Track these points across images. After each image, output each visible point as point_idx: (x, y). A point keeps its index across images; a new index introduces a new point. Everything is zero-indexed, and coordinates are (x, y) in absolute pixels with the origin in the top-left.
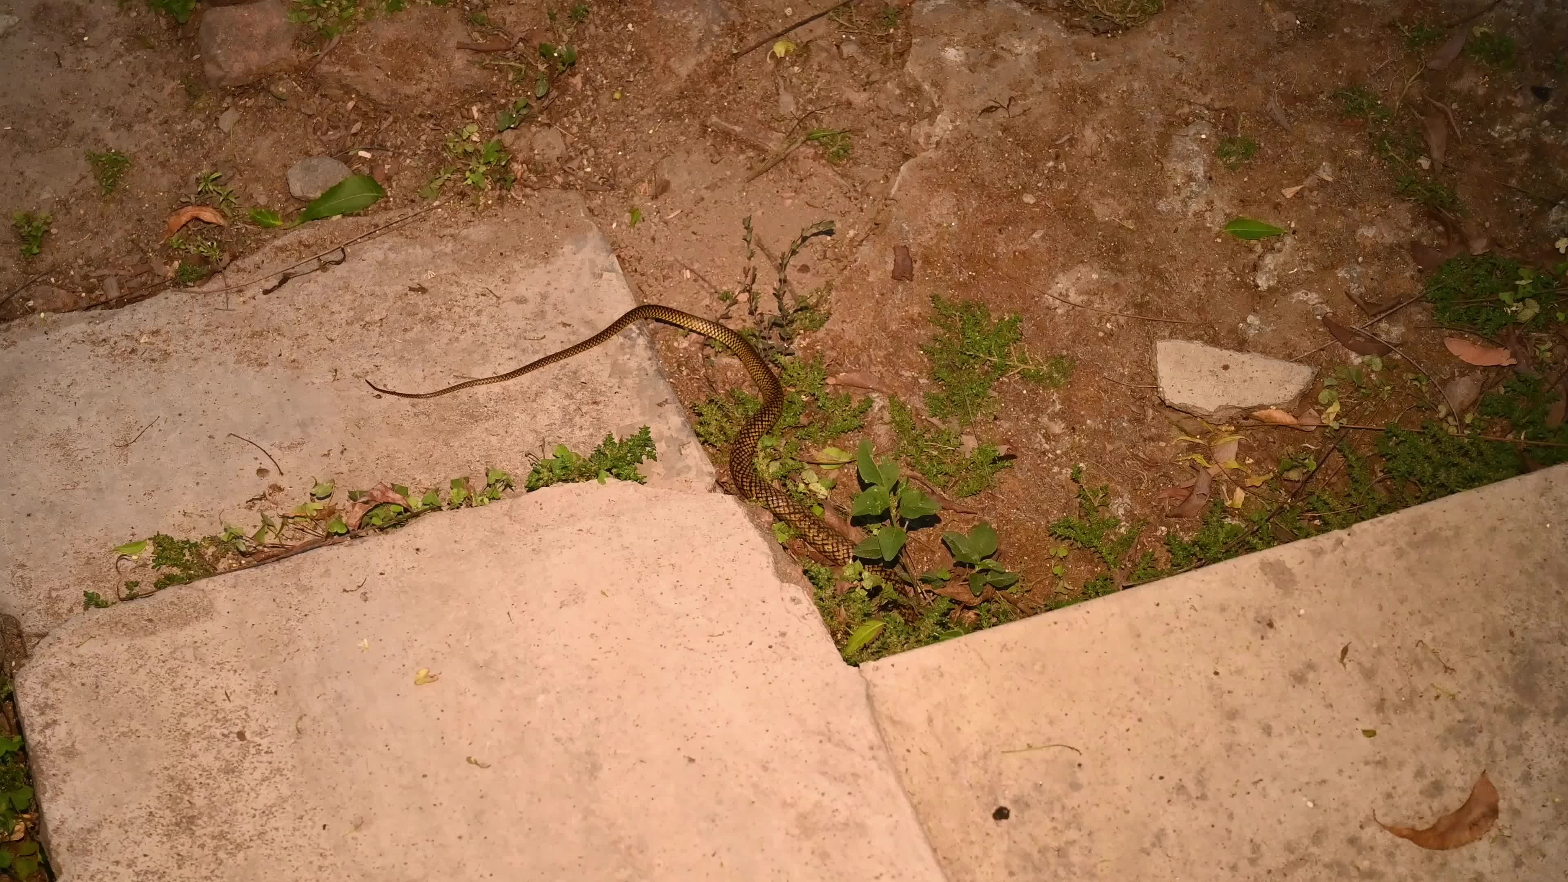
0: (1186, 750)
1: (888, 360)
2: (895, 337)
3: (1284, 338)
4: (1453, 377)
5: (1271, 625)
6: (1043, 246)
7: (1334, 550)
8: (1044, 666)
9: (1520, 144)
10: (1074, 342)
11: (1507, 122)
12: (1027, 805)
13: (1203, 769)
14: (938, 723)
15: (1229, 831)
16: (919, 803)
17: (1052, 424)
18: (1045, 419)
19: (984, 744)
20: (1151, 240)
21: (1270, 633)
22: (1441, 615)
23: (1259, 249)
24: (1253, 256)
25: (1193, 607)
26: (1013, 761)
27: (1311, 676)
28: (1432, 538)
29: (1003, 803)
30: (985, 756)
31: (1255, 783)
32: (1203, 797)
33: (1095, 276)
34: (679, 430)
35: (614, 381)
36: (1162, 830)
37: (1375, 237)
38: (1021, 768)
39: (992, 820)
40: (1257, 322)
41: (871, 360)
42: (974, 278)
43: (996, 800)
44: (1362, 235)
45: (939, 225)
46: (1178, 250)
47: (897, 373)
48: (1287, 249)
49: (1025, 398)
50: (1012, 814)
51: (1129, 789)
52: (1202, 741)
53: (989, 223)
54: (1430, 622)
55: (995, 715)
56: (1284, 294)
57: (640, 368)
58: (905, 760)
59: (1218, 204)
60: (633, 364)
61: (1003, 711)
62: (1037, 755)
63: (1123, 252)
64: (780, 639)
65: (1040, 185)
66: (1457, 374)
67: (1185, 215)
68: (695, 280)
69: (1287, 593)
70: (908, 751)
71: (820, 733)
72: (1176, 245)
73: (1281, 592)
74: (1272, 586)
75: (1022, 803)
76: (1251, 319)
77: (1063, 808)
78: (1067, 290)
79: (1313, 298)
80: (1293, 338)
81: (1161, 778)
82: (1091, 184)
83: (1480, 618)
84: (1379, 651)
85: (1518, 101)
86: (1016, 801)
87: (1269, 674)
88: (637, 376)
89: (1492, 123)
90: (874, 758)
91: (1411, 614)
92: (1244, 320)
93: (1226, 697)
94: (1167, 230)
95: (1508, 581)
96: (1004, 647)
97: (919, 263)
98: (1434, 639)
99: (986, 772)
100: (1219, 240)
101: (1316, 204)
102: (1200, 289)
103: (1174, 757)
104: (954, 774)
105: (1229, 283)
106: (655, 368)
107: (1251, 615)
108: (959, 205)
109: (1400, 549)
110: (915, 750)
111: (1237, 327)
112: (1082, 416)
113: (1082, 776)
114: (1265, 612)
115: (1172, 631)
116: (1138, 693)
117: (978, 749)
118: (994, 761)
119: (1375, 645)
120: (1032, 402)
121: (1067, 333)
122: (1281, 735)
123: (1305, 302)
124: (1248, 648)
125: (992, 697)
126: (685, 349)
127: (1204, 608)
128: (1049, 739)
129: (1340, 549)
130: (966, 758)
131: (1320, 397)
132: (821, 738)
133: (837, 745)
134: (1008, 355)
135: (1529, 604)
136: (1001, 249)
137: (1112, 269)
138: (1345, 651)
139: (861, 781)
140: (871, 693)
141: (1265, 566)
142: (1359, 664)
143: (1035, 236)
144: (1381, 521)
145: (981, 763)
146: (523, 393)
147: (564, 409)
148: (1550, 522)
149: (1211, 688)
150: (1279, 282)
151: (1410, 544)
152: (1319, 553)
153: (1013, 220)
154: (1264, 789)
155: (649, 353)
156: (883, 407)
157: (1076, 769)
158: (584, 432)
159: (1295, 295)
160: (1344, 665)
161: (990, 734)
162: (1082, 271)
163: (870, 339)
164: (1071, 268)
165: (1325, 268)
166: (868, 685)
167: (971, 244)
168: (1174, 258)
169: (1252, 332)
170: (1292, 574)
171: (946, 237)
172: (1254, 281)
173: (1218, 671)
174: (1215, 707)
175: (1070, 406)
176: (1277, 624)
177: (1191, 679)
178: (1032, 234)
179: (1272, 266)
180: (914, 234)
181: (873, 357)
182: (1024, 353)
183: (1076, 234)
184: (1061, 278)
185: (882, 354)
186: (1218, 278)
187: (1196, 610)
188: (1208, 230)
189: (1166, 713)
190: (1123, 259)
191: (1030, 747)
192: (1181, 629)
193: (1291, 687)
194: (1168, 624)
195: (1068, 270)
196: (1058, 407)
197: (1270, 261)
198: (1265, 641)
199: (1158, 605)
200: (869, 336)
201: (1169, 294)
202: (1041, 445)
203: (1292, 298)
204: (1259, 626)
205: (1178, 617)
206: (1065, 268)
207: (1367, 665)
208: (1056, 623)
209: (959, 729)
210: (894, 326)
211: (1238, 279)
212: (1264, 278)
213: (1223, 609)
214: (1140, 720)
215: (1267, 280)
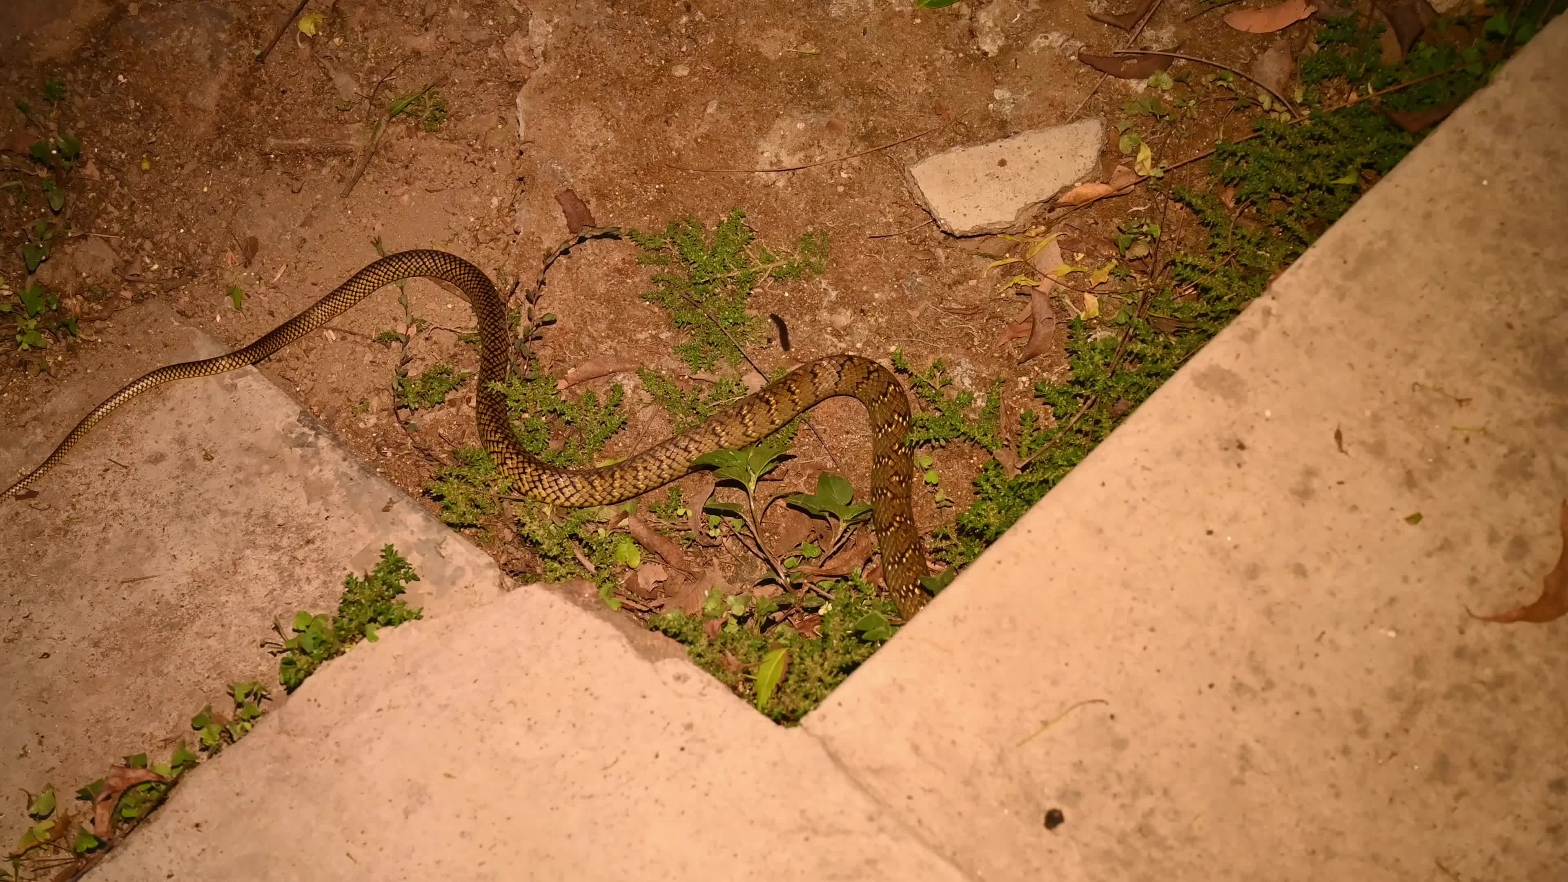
0: (1222, 639)
1: (615, 330)
2: (609, 300)
3: (1047, 99)
4: (1254, 57)
5: (1241, 447)
6: (725, 117)
7: (1265, 325)
8: (1012, 620)
10: (814, 212)
12: (1078, 794)
13: (1252, 653)
14: (927, 748)
15: (1318, 710)
16: (955, 854)
17: (835, 317)
18: (824, 315)
19: (991, 746)
20: (843, 55)
21: (1246, 456)
22: (1421, 343)
23: (965, 10)
24: (964, 22)
25: (1144, 468)
26: (1035, 750)
27: (1316, 483)
28: (1367, 259)
29: (1051, 804)
30: (1001, 759)
31: (1319, 639)
32: (1269, 685)
33: (800, 126)
34: (426, 529)
35: (317, 504)
36: (1244, 747)
38: (1047, 753)
39: (1045, 831)
40: (1008, 95)
41: (594, 338)
42: (664, 190)
43: (1038, 805)
45: (594, 148)
46: (879, 52)
47: (631, 340)
49: (790, 301)
50: (1067, 813)
51: (1182, 717)
52: (1234, 620)
53: (649, 119)
54: (1413, 357)
55: (986, 705)
56: (1021, 49)
57: (339, 476)
58: (911, 810)
60: (328, 474)
61: (994, 696)
62: (1058, 729)
63: (818, 84)
64: (689, 734)
65: (684, 49)
66: (1256, 51)
67: (866, 10)
68: (343, 339)
69: (1241, 400)
70: (910, 798)
71: (802, 829)
72: (874, 48)
73: (1232, 402)
74: (1219, 399)
75: (1072, 795)
76: (998, 94)
77: (1119, 776)
78: (777, 156)
79: (1056, 38)
80: (1057, 94)
81: (1211, 686)
82: (743, 22)
83: (1465, 325)
84: (1376, 418)
86: (1063, 795)
87: (1269, 504)
88: (340, 486)
90: (881, 830)
91: (1389, 357)
92: (992, 99)
93: (1235, 554)
94: (855, 36)
95: (1473, 268)
96: (956, 620)
97: (593, 201)
98: (1428, 375)
99: (1011, 778)
100: (918, 21)
102: (925, 86)
103: (1213, 653)
104: (976, 799)
105: (953, 64)
106: (356, 467)
107: (1213, 445)
108: (604, 112)
109: (1338, 288)
110: (916, 792)
111: (988, 110)
112: (866, 292)
113: (1121, 729)
114: (1226, 434)
115: (1134, 508)
116: (1134, 599)
117: (987, 756)
118: (1013, 761)
119: (1368, 413)
120: (801, 302)
121: (802, 206)
122: (1318, 569)
123: (1050, 47)
124: (1229, 485)
125: (973, 685)
126: (376, 425)
127: (1158, 462)
128: (1062, 704)
129: (1272, 320)
130: (979, 773)
131: (1121, 146)
132: (804, 835)
133: (828, 834)
134: (747, 260)
135: (1511, 283)
136: (678, 143)
137: (815, 108)
138: (1338, 436)
139: (881, 866)
140: (833, 750)
141: (1201, 380)
142: (1363, 443)
143: (710, 110)
144: (1301, 266)
145: (1000, 771)
146: (218, 569)
147: (277, 566)
148: (1483, 179)
149: (1212, 552)
150: (1007, 37)
151: (1347, 277)
152: (1250, 336)
153: (675, 103)
154: (1331, 642)
155: (340, 452)
156: (636, 387)
157: (1110, 722)
158: (316, 583)
159: (1033, 44)
160: (1346, 453)
161: (992, 730)
162: (782, 126)
163: (582, 315)
164: (769, 128)
166: (824, 742)
167: (642, 152)
168: (878, 64)
169: (1008, 109)
170: (1234, 375)
171: (610, 157)
172: (978, 49)
173: (1210, 528)
174: (1228, 572)
175: (846, 288)
176: (1248, 441)
177: (1184, 553)
178: (705, 110)
179: (990, 24)
180: (571, 171)
181: (595, 334)
182: (764, 250)
183: (755, 87)
184: (763, 145)
185: (603, 326)
186: (938, 64)
187: (1149, 469)
188: (901, 14)
189: (1177, 607)
190: (822, 91)
191: (1045, 724)
192: (1144, 499)
193: (1300, 507)
194: (1126, 502)
195: (767, 133)
196: (833, 294)
197: (985, 19)
198: (1245, 468)
199: (1103, 484)
200: (579, 311)
201: (893, 108)
202: (836, 346)
203: (1032, 49)
204: (1229, 453)
205: (1133, 488)
206: (762, 131)
207: (1371, 440)
208: (999, 562)
209: (953, 743)
210: (601, 288)
211: (961, 55)
212: (989, 41)
213: (1179, 454)
214: (1152, 630)
215: (993, 42)
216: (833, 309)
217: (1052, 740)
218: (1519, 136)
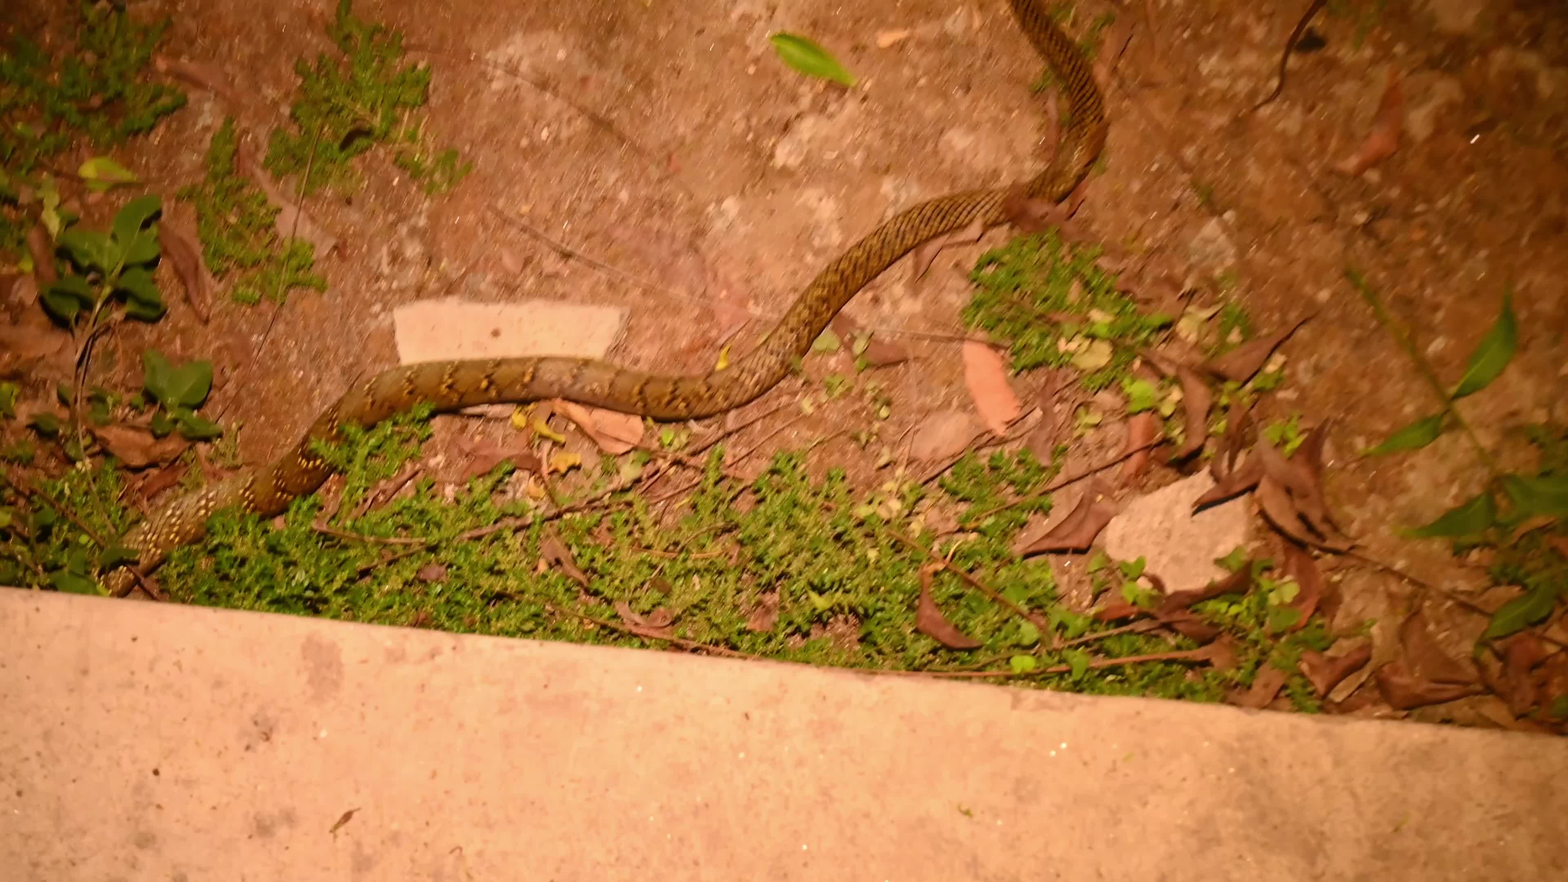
0: (57, 862)
4: (943, 409)
5: (268, 736)
7: (421, 661)
9: (1225, 99)
10: (485, 138)
11: (1232, 55)
17: (408, 242)
18: (404, 230)
20: (662, 33)
21: (262, 746)
22: (511, 822)
23: (805, 102)
24: (792, 111)
25: (178, 664)
27: (282, 832)
28: (565, 704)
33: (562, 55)
37: (964, 152)
40: (733, 212)
41: (230, 54)
44: (949, 142)
46: (690, 62)
47: (255, 84)
48: (842, 118)
49: (393, 190)
52: (84, 859)
54: (489, 825)
56: (796, 185)
59: (779, 14)
63: (618, 35)
67: (727, 15)
69: (318, 699)
72: (691, 53)
73: (310, 691)
74: (304, 677)
76: (731, 205)
78: (520, 59)
79: (827, 208)
80: (765, 255)
83: (563, 850)
84: (395, 838)
85: (1258, 32)
87: (228, 804)
89: (1210, 47)
91: (471, 803)
92: (720, 201)
93: (151, 813)
94: (690, 27)
95: (634, 814)
98: (480, 854)
100: (752, 70)
101: (915, 67)
102: (688, 132)
103: (35, 865)
105: (734, 138)
107: (251, 708)
109: (512, 700)
111: (705, 209)
114: (271, 713)
115: (131, 685)
116: (39, 754)
119: (395, 826)
120: (398, 201)
121: (484, 122)
123: (811, 212)
124: (220, 754)
127: (194, 671)
129: (428, 665)
134: (397, 121)
137: (590, 53)
138: (347, 816)
141: (312, 645)
142: (359, 845)
144: (511, 648)
148: (745, 751)
149: (138, 789)
150: (805, 162)
151: (529, 699)
152: (396, 657)
159: (808, 193)
160: (335, 837)
162: (550, 38)
163: (244, 24)
164: (538, 30)
165: (876, 170)
168: (678, 71)
169: (719, 225)
170: (340, 673)
172: (773, 147)
173: (161, 771)
174: (129, 819)
175: (435, 228)
176: (278, 738)
177: (118, 764)
179: (806, 136)
181: (236, 51)
182: (418, 126)
184: (518, 37)
185: (247, 50)
186: (722, 124)
187: (180, 668)
188: (747, 49)
189: (59, 798)
190: (612, 44)
192: (147, 687)
193: (246, 836)
194: (132, 673)
195: (532, 31)
196: (423, 222)
197: (806, 128)
198: (250, 754)
199: (134, 639)
200: (246, 18)
201: (646, 120)
202: (379, 265)
203: (800, 196)
204: (254, 730)
205: (151, 670)
206: (531, 27)
207: (367, 851)
211: (750, 137)
212: (787, 149)
213: (218, 684)
214: (19, 793)
215: (790, 153)
216: (413, 232)
218: (823, 751)
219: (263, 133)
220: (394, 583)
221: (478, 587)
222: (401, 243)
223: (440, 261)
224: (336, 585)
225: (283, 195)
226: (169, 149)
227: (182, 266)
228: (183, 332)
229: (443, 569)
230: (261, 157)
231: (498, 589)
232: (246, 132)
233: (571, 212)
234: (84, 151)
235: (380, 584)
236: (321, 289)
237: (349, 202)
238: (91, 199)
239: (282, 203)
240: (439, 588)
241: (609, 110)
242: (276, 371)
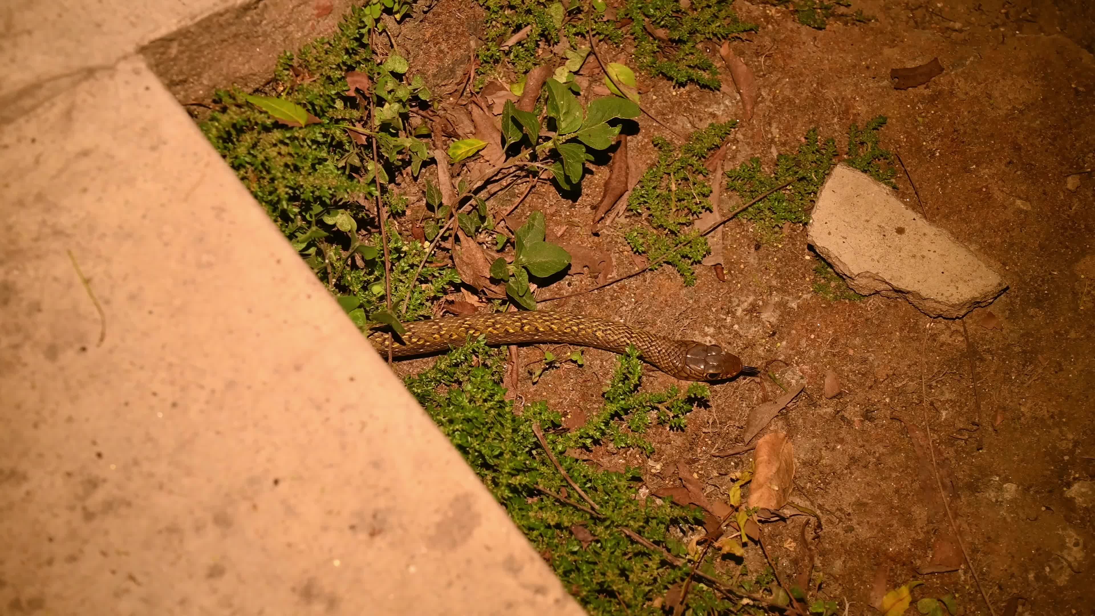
0: (151, 475)
2: (816, 100)
5: (375, 533)
6: (1009, 215)
7: (524, 586)
8: (210, 265)
13: (129, 504)
14: (84, 164)
15: (50, 562)
17: (771, 308)
18: (776, 298)
19: (75, 226)
20: (1072, 335)
21: (363, 536)
25: (364, 425)
26: (62, 268)
27: (318, 608)
30: (58, 233)
31: (132, 578)
32: (89, 516)
36: (24, 478)
38: (56, 279)
40: (1008, 496)
41: (774, 84)
42: (933, 155)
45: (989, 96)
47: (771, 118)
51: (70, 420)
52: (171, 492)
53: (1017, 148)
55: (120, 227)
56: (1068, 519)
58: (19, 140)
61: (129, 236)
62: (81, 293)
63: (1041, 308)
69: (432, 542)
73: (432, 532)
74: (437, 518)
76: (1011, 489)
77: (16, 347)
79: (1074, 554)
81: (99, 455)
87: (301, 552)
92: (1006, 480)
93: (246, 506)
96: (220, 210)
97: (927, 92)
99: (36, 240)
102: (1028, 415)
103: (136, 463)
104: (21, 203)
105: (1054, 447)
107: (382, 503)
110: (38, 148)
111: (992, 475)
112: (789, 334)
113: (69, 356)
114: (392, 519)
115: (319, 408)
116: (213, 391)
117: (64, 221)
118: (56, 245)
122: (214, 591)
123: (1063, 546)
125: (144, 217)
127: (369, 441)
128: (107, 302)
129: (528, 594)
130: (48, 210)
136: (985, 172)
140: (98, 75)
141: (464, 502)
143: (1019, 202)
145: (47, 230)
149: (253, 481)
152: (513, 567)
153: (1034, 173)
154: (127, 591)
156: (714, 116)
157: (78, 346)
159: (1071, 532)
161: (91, 229)
163: (801, 74)
166: (110, 69)
167: (978, 138)
168: (1059, 369)
169: (991, 495)
170: (464, 539)
171: (976, 109)
172: (1075, 479)
173: (281, 484)
174: (227, 495)
175: (799, 315)
176: (379, 541)
177: (257, 452)
178: (1020, 198)
180: (963, 72)
181: (780, 86)
183: (1041, 247)
185: (787, 92)
186: (1056, 431)
187: (362, 429)
189: (196, 434)
190: (1031, 311)
191: (87, 281)
192: (327, 419)
193: (292, 586)
194: (328, 400)
195: (985, 253)
196: (794, 305)
198: (350, 533)
199: (352, 379)
200: (807, 72)
201: (1007, 380)
202: (738, 305)
203: (1064, 529)
204: (369, 519)
205: (343, 410)
208: (279, 262)
209: (85, 190)
210: (830, 93)
211: (1066, 458)
212: (1083, 490)
213: (376, 465)
214: (174, 405)
215: (1082, 495)
216: (782, 305)
217: (70, 285)
219: (744, 153)
220: (551, 517)
221: (604, 574)
222: (766, 304)
223: (781, 339)
224: (514, 481)
225: (720, 202)
226: (675, 106)
227: (614, 184)
228: (572, 225)
229: (591, 538)
230: (728, 167)
231: (615, 588)
232: (736, 141)
233: (901, 392)
234: (622, 56)
235: (541, 508)
236: (688, 284)
237: (758, 247)
238: (597, 89)
239: (715, 208)
240: (576, 549)
241: (989, 351)
242: (607, 307)
